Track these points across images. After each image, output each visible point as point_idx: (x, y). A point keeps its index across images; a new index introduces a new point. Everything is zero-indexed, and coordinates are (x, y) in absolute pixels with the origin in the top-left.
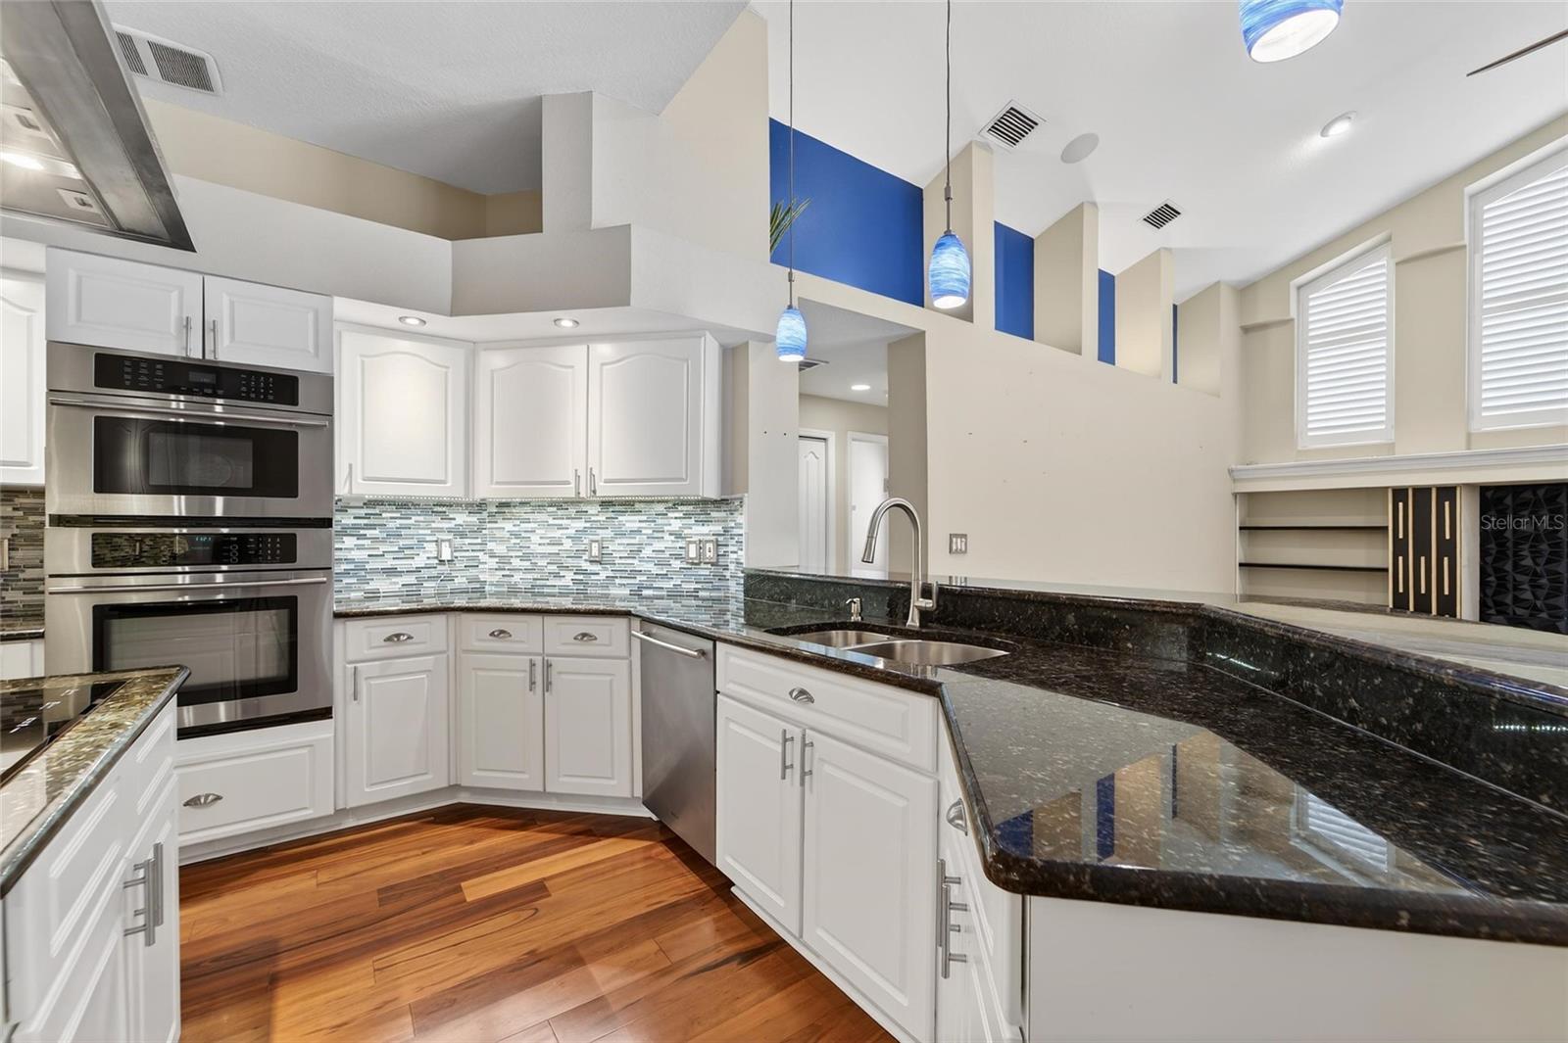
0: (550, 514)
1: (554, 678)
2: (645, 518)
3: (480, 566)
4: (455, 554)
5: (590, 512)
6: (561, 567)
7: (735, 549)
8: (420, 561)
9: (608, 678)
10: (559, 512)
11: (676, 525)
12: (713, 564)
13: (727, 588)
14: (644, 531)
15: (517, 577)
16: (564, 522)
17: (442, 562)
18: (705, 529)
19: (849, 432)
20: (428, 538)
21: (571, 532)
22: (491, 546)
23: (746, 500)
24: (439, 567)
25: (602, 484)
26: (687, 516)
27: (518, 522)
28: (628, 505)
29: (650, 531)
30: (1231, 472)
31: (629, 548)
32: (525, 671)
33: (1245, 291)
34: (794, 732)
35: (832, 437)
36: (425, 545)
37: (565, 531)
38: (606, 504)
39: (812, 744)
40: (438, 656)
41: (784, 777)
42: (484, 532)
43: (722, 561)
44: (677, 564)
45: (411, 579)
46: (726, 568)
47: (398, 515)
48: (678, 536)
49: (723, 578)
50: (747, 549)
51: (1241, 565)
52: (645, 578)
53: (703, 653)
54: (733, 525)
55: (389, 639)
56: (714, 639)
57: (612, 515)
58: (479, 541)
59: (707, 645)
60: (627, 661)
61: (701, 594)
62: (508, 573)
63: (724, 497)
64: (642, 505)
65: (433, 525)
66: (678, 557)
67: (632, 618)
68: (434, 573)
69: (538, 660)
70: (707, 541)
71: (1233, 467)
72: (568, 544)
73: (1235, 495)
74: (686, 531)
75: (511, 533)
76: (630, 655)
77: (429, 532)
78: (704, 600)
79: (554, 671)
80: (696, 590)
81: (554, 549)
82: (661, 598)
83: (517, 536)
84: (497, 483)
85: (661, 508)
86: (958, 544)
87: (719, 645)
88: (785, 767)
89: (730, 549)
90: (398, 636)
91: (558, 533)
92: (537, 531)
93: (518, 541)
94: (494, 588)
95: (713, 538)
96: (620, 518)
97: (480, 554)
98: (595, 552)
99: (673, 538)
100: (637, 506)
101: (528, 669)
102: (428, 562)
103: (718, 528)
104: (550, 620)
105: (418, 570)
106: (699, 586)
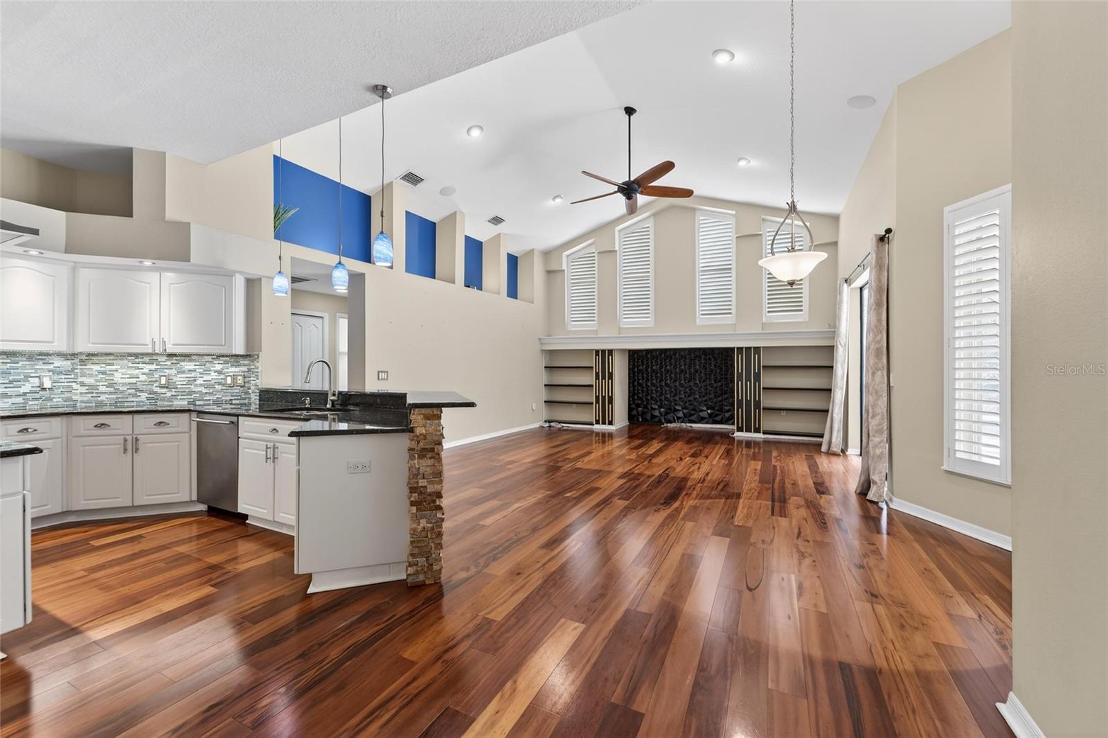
0: (129, 361)
1: (141, 446)
2: (198, 364)
3: (73, 391)
4: (54, 384)
5: (159, 360)
6: (137, 390)
7: (254, 379)
8: (26, 388)
9: (177, 444)
10: (137, 360)
11: (218, 367)
12: (241, 387)
13: (250, 398)
14: (198, 370)
15: (103, 397)
16: (141, 366)
17: (44, 389)
18: (237, 369)
19: (338, 314)
20: (32, 375)
21: (146, 371)
22: (80, 379)
23: (260, 356)
24: (41, 393)
25: (171, 346)
26: (226, 362)
27: (104, 365)
28: (187, 357)
29: (202, 370)
30: (539, 339)
31: (187, 379)
32: (121, 444)
33: (547, 254)
34: (270, 445)
35: (326, 316)
36: (30, 379)
37: (141, 370)
38: (171, 355)
39: (278, 448)
40: (55, 440)
41: (267, 462)
42: (76, 371)
43: (247, 385)
44: (218, 387)
45: (20, 400)
46: (249, 388)
47: (9, 361)
48: (220, 372)
49: (247, 393)
50: (261, 379)
51: (545, 385)
52: (198, 395)
53: (233, 423)
54: (253, 367)
55: (21, 431)
56: (237, 416)
57: (175, 362)
58: (73, 376)
59: (234, 419)
60: (188, 434)
61: (234, 402)
62: (95, 395)
63: (248, 353)
64: (196, 357)
65: (36, 367)
66: (219, 384)
67: (192, 412)
68: (37, 396)
69: (129, 438)
70: (239, 375)
71: (540, 337)
72: (143, 378)
73: (542, 351)
74: (226, 370)
75: (100, 372)
76: (190, 430)
77: (33, 371)
78: (235, 404)
79: (140, 442)
80: (231, 400)
81: (134, 380)
82: (209, 405)
83: (103, 373)
84: (92, 344)
85: (209, 358)
86: (383, 375)
87: (240, 418)
88: (267, 458)
89: (252, 379)
90: (26, 429)
91: (137, 371)
92: (119, 371)
93: (104, 376)
94: (84, 405)
95: (242, 374)
96: (181, 363)
97: (74, 385)
98: (163, 381)
99: (216, 374)
100: (193, 357)
101: (122, 442)
102: (34, 389)
103: (245, 369)
104: (137, 417)
105: (25, 394)
106: (233, 398)
